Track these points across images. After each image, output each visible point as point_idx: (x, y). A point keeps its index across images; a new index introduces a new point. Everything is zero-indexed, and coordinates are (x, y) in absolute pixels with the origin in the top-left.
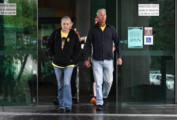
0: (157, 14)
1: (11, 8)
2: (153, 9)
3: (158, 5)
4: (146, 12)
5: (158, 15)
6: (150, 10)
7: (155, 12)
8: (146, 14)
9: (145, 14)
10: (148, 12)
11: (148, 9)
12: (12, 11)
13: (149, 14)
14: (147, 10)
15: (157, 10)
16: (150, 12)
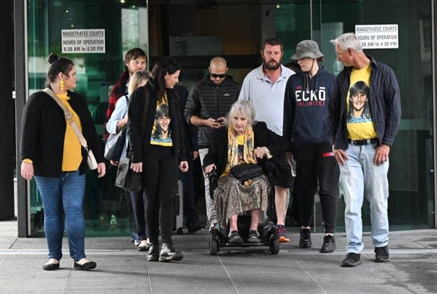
0: (395, 44)
1: (93, 39)
2: (386, 34)
3: (397, 26)
4: (370, 41)
5: (397, 47)
6: (379, 37)
7: (390, 41)
8: (372, 44)
9: (369, 44)
10: (375, 41)
11: (376, 34)
12: (96, 46)
13: (377, 44)
14: (373, 37)
15: (393, 37)
16: (380, 41)
